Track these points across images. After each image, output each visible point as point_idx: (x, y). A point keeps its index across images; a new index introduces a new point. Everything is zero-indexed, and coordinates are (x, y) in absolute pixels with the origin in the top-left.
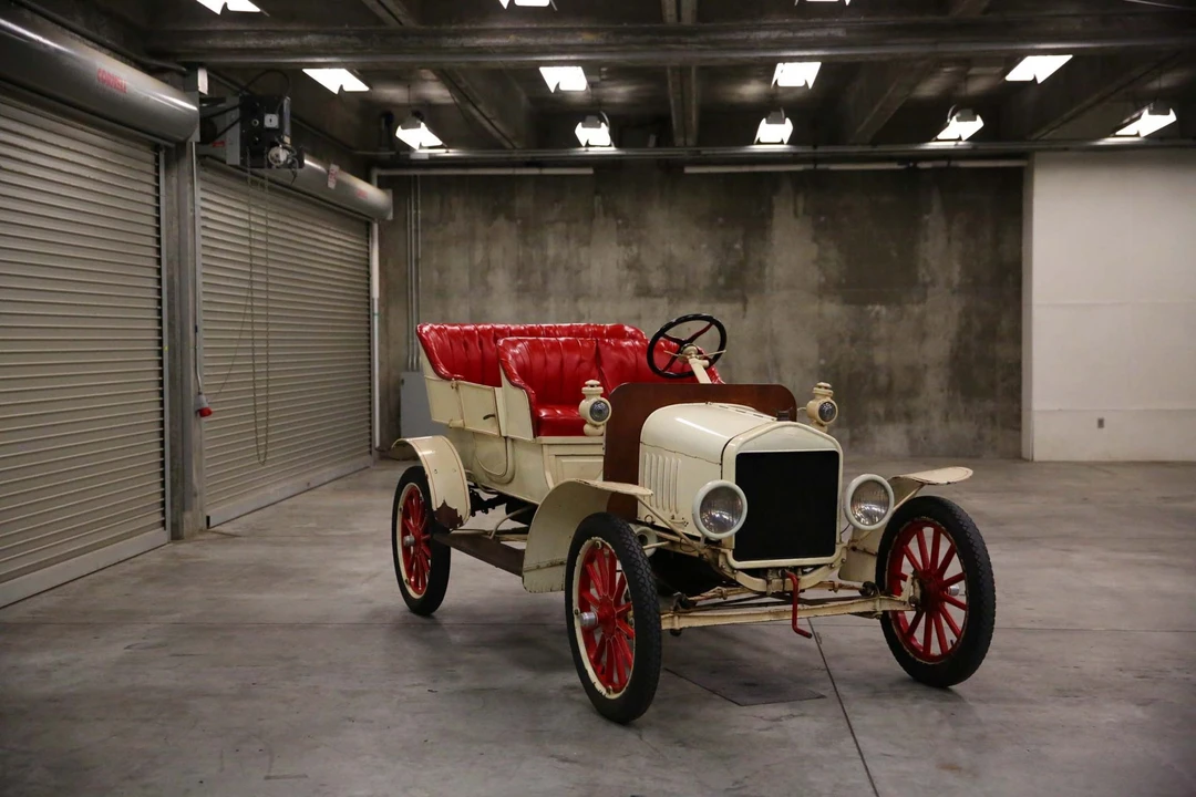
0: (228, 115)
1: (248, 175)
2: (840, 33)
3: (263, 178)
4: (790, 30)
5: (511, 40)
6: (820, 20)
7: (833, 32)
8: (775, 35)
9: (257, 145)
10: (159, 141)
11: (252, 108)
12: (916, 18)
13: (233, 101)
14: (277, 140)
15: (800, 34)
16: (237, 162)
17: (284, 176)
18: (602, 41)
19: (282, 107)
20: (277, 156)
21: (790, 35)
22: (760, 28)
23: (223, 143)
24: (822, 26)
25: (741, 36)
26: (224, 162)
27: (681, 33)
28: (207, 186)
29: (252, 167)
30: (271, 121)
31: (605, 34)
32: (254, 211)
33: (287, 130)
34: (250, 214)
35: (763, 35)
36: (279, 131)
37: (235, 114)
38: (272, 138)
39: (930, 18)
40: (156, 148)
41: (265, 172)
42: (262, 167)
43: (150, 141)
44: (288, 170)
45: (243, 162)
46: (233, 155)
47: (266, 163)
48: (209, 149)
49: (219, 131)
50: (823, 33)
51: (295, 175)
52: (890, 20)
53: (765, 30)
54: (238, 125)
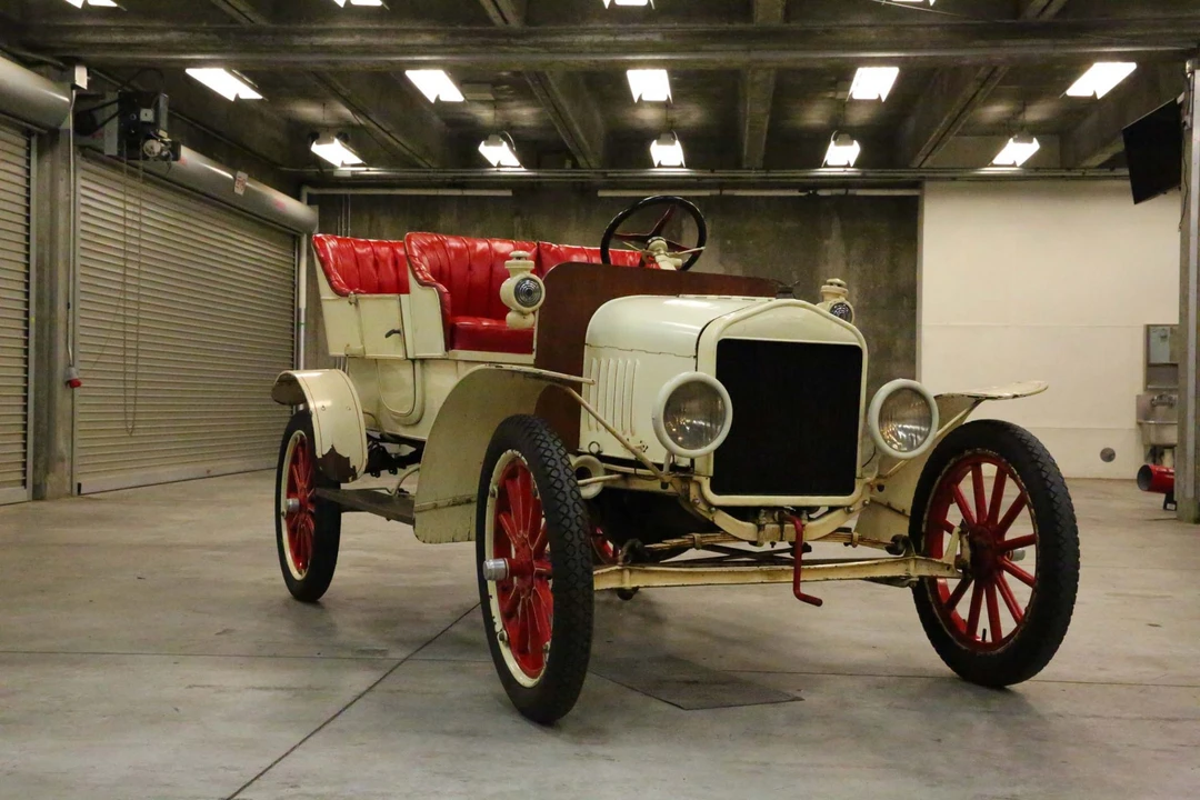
0: (108, 108)
1: (125, 166)
2: (657, 38)
3: (137, 167)
4: (611, 35)
5: (356, 40)
6: (636, 25)
7: (651, 37)
8: (597, 39)
9: (134, 137)
10: (30, 126)
11: (129, 104)
12: (725, 26)
13: (111, 96)
14: (152, 133)
15: (620, 38)
16: (115, 153)
17: (160, 167)
18: (439, 42)
19: (158, 102)
20: (152, 148)
21: (612, 39)
22: (584, 32)
23: (102, 135)
24: (640, 31)
25: (566, 39)
26: (101, 152)
27: (509, 35)
28: (86, 174)
29: (129, 158)
30: (147, 115)
31: (443, 35)
32: (128, 199)
33: (164, 122)
34: (124, 202)
35: (587, 38)
36: (155, 125)
37: (115, 108)
38: (149, 131)
39: (738, 25)
40: (28, 134)
41: (141, 163)
42: (138, 159)
43: (21, 126)
44: (165, 163)
45: (120, 153)
46: (111, 146)
47: (141, 154)
48: (87, 140)
49: (99, 122)
50: (641, 38)
51: (170, 166)
52: (702, 27)
53: (587, 34)
54: (116, 119)
